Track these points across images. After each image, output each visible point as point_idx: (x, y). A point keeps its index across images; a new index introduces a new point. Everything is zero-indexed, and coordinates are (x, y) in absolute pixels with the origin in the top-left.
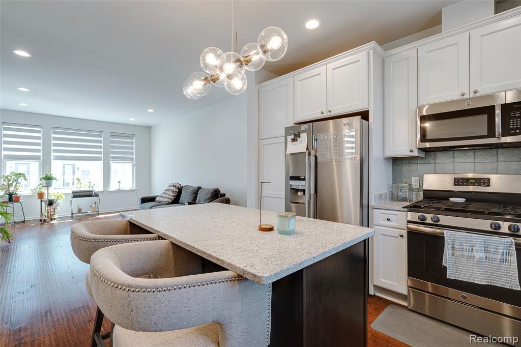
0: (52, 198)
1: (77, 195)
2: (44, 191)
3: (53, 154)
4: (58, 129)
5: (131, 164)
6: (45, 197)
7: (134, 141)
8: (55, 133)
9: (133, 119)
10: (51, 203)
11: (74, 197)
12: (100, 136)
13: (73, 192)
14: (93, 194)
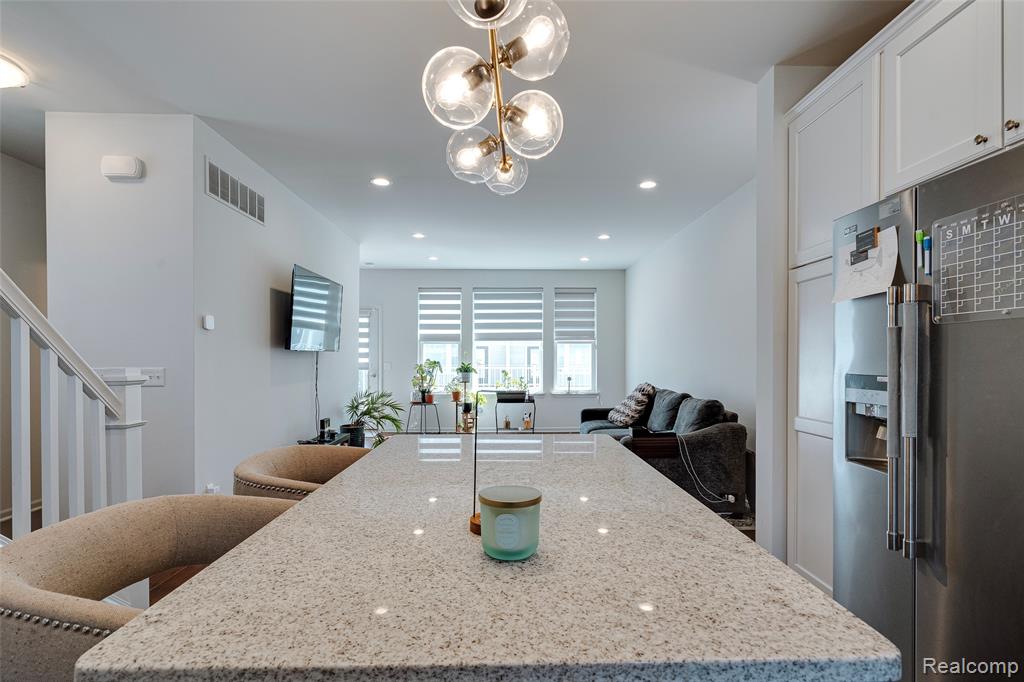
0: (471, 400)
1: (505, 398)
2: (461, 389)
3: (475, 331)
4: (482, 291)
5: (590, 345)
6: (462, 400)
7: (595, 300)
8: (478, 297)
9: (585, 259)
10: (467, 408)
11: (499, 401)
12: (539, 297)
13: (499, 393)
14: (527, 398)
